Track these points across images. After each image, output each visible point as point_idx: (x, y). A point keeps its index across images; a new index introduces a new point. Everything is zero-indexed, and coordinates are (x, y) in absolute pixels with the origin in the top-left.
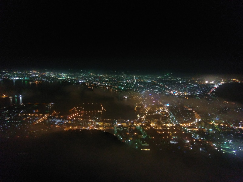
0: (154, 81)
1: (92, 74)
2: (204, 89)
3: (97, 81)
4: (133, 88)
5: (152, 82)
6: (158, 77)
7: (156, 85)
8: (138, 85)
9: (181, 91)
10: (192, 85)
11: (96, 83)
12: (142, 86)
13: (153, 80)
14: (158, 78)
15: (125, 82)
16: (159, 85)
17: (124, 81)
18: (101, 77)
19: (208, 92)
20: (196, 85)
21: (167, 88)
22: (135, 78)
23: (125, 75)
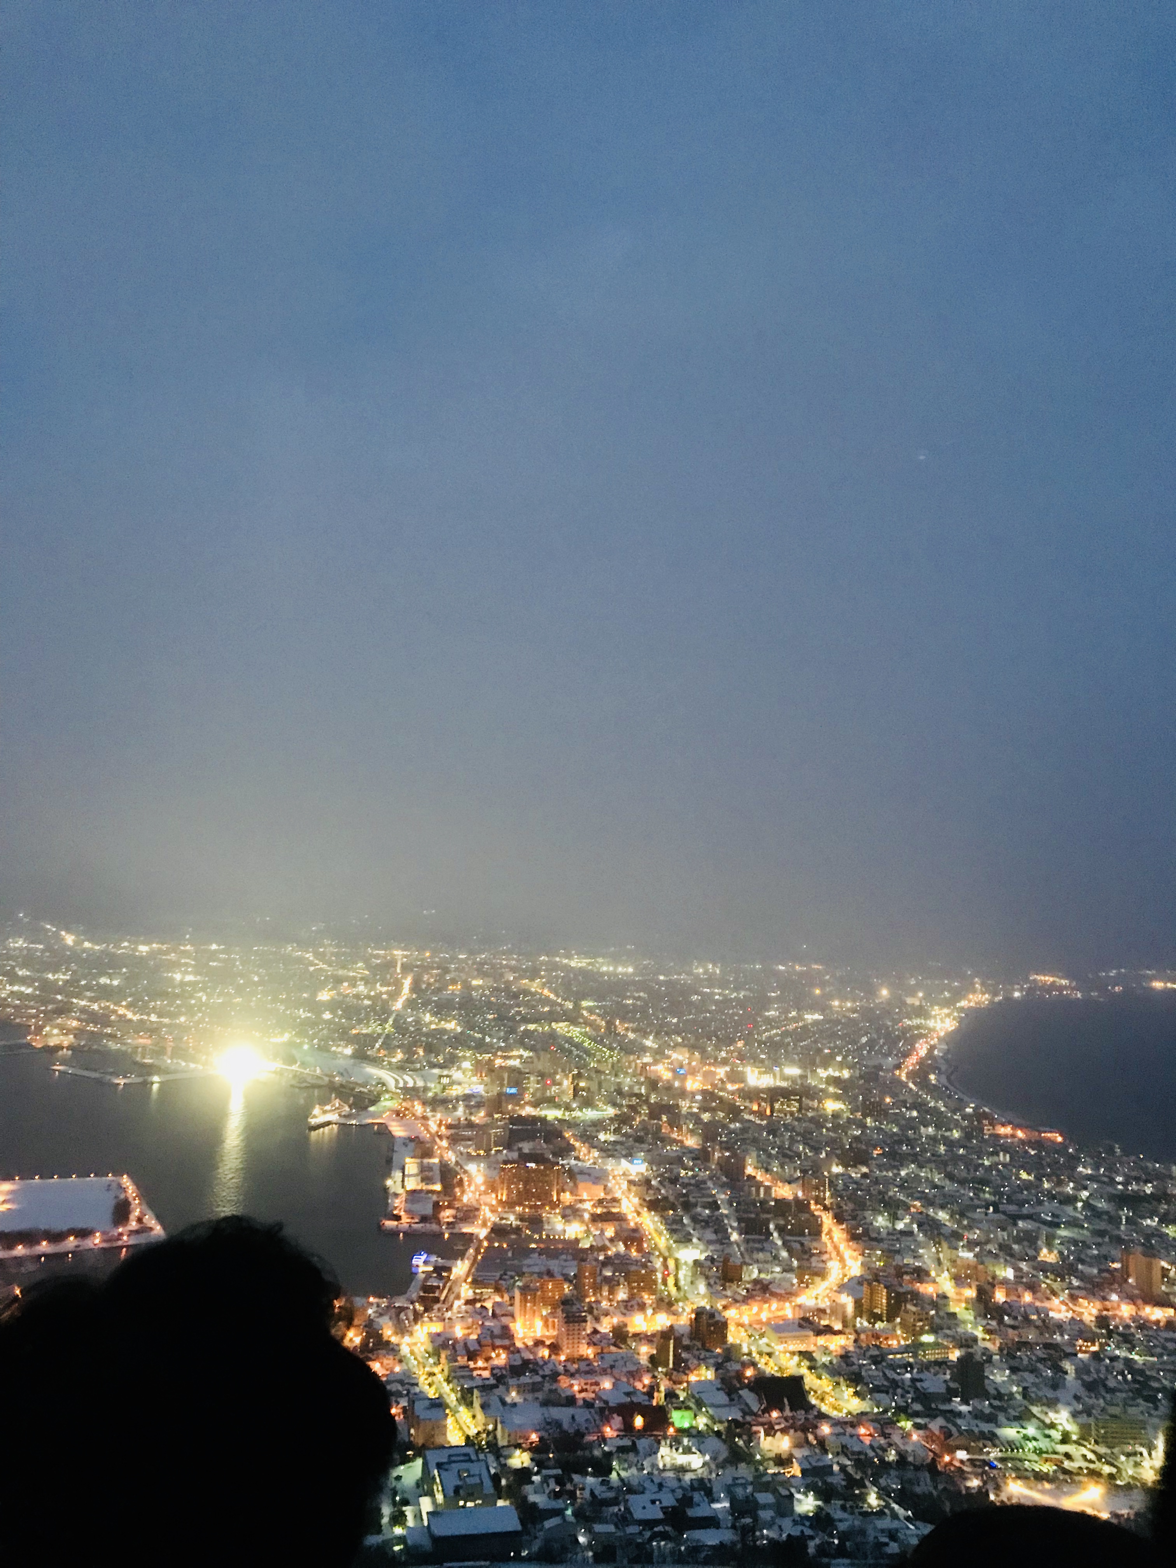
0: (544, 985)
1: (70, 939)
2: (871, 1043)
3: (106, 993)
4: (388, 1045)
5: (526, 992)
6: (569, 957)
7: (553, 1017)
8: (428, 1018)
9: (725, 1062)
10: (795, 1020)
11: (95, 1007)
12: (452, 1025)
13: (532, 980)
14: (567, 969)
15: (324, 996)
16: (573, 1018)
17: (322, 986)
18: (141, 961)
19: (898, 1067)
20: (817, 1017)
21: (631, 1035)
22: (406, 968)
23: (329, 947)
